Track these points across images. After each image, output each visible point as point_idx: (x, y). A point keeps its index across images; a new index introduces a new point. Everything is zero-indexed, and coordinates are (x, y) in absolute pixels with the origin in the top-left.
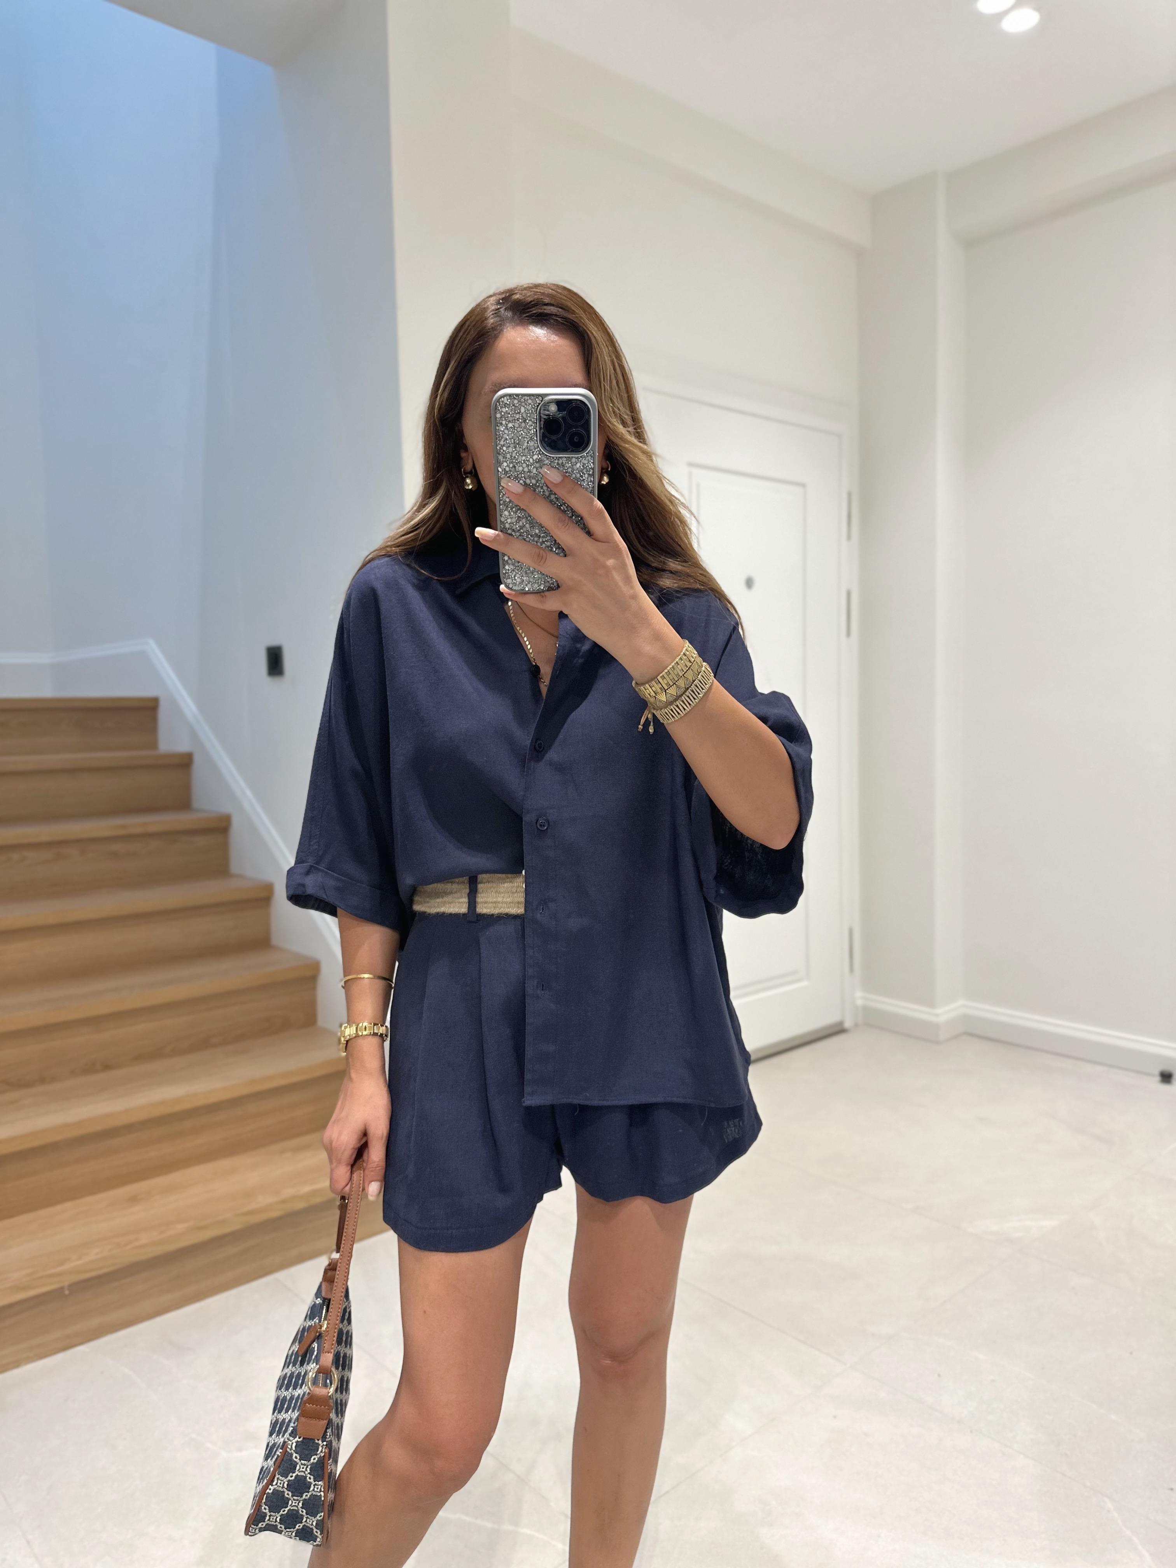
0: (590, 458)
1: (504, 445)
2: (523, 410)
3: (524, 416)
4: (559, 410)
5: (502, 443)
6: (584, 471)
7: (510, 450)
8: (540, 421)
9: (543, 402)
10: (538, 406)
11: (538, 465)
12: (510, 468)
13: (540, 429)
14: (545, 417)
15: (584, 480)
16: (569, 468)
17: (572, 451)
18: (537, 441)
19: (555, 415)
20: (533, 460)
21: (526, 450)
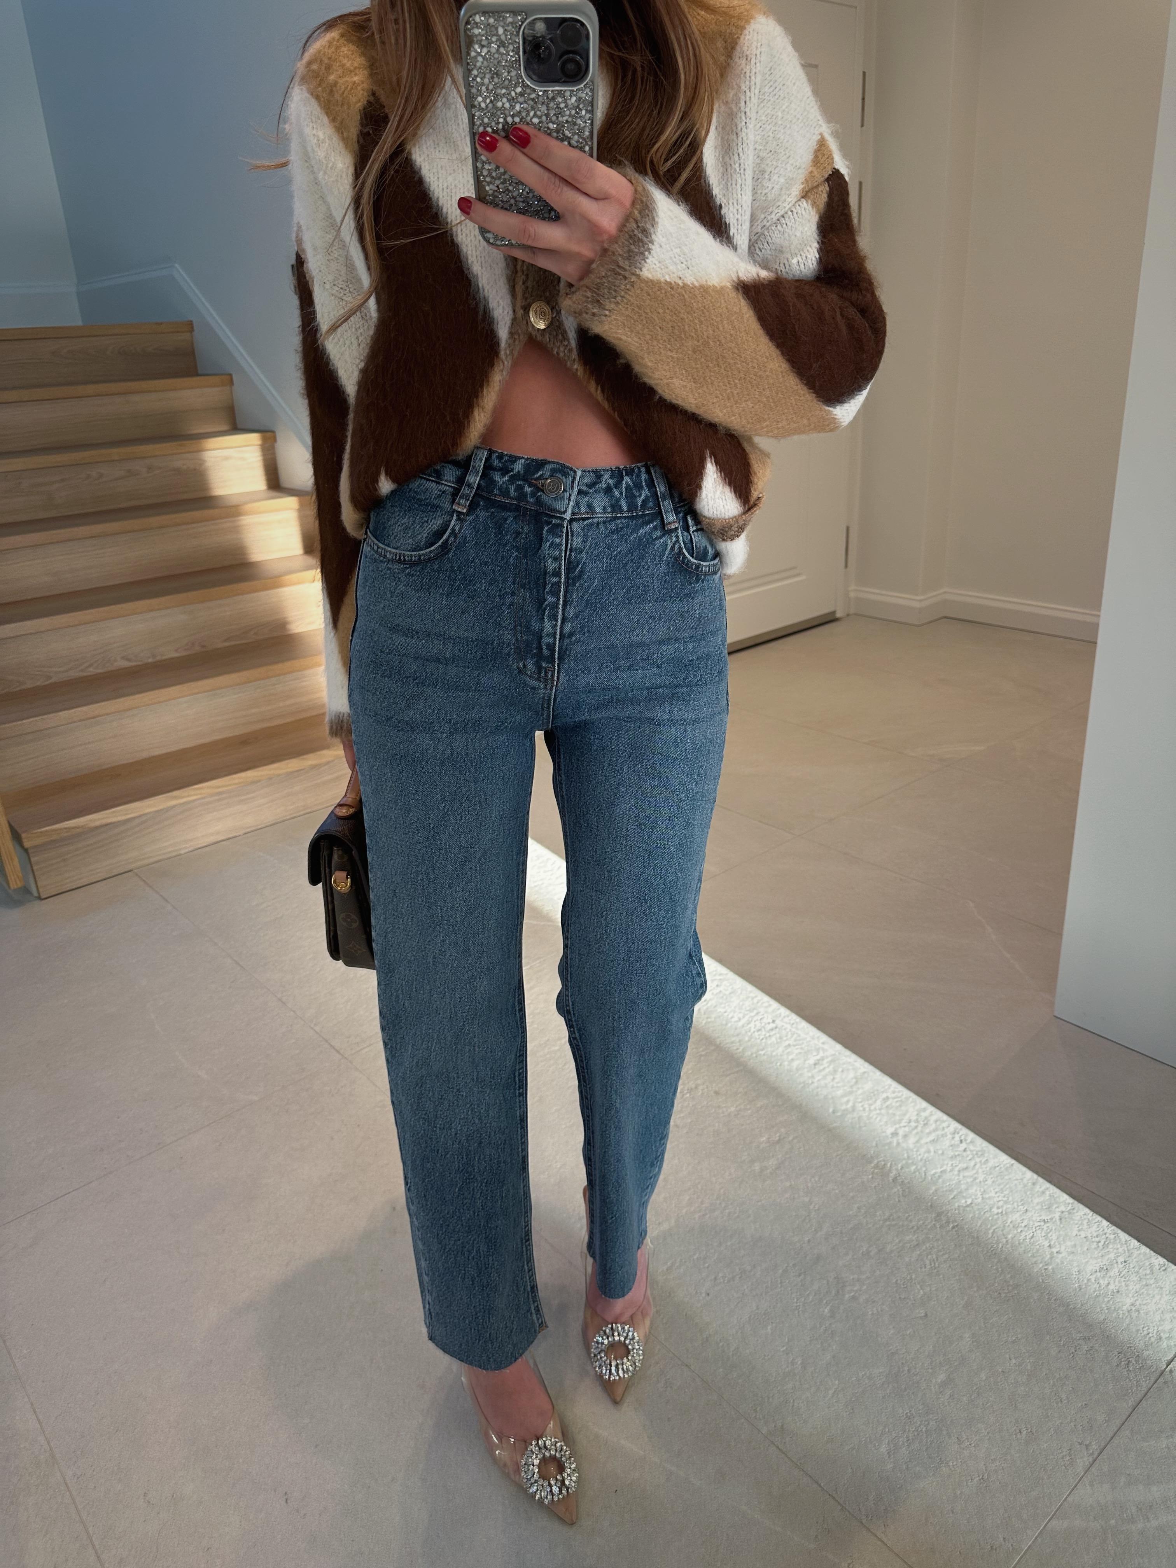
0: (588, 90)
1: (476, 76)
2: (501, 31)
3: (503, 37)
4: (548, 29)
5: (475, 72)
6: (581, 106)
7: (486, 81)
8: (524, 43)
9: (527, 21)
10: (520, 26)
11: (521, 99)
12: (485, 102)
13: (525, 52)
14: (530, 39)
15: (580, 117)
16: (562, 102)
17: (565, 83)
18: (520, 70)
19: (543, 37)
20: (516, 94)
21: (507, 82)
